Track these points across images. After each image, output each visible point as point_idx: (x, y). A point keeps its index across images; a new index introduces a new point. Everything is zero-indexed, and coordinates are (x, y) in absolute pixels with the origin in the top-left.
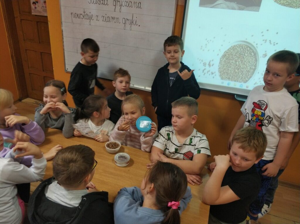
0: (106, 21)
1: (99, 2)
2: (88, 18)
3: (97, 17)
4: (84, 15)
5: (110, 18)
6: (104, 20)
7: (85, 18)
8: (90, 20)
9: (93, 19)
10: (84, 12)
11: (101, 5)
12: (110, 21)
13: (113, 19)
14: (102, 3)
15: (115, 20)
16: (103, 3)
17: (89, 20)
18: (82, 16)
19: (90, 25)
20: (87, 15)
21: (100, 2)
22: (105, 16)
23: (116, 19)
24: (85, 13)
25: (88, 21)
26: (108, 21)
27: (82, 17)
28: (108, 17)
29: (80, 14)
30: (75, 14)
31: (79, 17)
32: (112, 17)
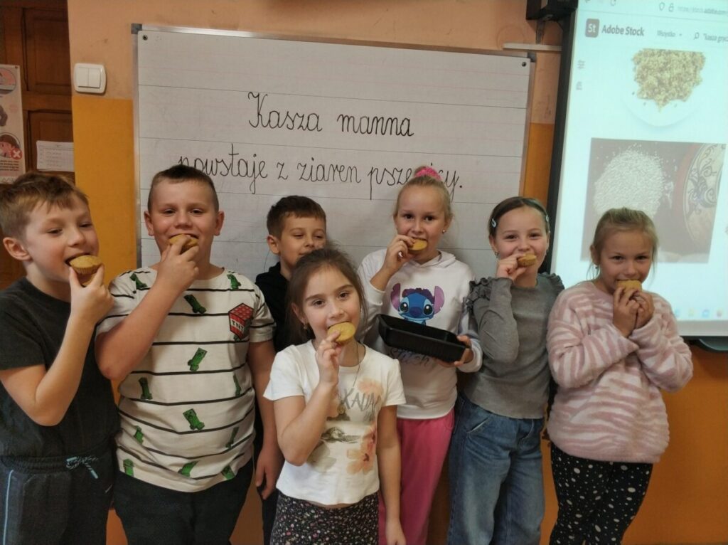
0: (314, 178)
1: (289, 122)
2: (247, 174)
3: (280, 166)
4: (232, 164)
5: (326, 169)
6: (306, 176)
7: (235, 172)
8: (255, 178)
9: (264, 175)
10: (232, 155)
11: (297, 132)
12: (326, 178)
13: (337, 172)
14: (301, 126)
15: (343, 174)
16: (304, 125)
17: (253, 178)
18: (221, 167)
19: (254, 194)
20: (242, 162)
21: (293, 122)
22: (310, 163)
23: (346, 170)
24: (236, 158)
25: (248, 180)
26: (320, 177)
27: (225, 171)
28: (321, 168)
29: (217, 162)
30: (195, 161)
31: (212, 170)
32: (335, 167)
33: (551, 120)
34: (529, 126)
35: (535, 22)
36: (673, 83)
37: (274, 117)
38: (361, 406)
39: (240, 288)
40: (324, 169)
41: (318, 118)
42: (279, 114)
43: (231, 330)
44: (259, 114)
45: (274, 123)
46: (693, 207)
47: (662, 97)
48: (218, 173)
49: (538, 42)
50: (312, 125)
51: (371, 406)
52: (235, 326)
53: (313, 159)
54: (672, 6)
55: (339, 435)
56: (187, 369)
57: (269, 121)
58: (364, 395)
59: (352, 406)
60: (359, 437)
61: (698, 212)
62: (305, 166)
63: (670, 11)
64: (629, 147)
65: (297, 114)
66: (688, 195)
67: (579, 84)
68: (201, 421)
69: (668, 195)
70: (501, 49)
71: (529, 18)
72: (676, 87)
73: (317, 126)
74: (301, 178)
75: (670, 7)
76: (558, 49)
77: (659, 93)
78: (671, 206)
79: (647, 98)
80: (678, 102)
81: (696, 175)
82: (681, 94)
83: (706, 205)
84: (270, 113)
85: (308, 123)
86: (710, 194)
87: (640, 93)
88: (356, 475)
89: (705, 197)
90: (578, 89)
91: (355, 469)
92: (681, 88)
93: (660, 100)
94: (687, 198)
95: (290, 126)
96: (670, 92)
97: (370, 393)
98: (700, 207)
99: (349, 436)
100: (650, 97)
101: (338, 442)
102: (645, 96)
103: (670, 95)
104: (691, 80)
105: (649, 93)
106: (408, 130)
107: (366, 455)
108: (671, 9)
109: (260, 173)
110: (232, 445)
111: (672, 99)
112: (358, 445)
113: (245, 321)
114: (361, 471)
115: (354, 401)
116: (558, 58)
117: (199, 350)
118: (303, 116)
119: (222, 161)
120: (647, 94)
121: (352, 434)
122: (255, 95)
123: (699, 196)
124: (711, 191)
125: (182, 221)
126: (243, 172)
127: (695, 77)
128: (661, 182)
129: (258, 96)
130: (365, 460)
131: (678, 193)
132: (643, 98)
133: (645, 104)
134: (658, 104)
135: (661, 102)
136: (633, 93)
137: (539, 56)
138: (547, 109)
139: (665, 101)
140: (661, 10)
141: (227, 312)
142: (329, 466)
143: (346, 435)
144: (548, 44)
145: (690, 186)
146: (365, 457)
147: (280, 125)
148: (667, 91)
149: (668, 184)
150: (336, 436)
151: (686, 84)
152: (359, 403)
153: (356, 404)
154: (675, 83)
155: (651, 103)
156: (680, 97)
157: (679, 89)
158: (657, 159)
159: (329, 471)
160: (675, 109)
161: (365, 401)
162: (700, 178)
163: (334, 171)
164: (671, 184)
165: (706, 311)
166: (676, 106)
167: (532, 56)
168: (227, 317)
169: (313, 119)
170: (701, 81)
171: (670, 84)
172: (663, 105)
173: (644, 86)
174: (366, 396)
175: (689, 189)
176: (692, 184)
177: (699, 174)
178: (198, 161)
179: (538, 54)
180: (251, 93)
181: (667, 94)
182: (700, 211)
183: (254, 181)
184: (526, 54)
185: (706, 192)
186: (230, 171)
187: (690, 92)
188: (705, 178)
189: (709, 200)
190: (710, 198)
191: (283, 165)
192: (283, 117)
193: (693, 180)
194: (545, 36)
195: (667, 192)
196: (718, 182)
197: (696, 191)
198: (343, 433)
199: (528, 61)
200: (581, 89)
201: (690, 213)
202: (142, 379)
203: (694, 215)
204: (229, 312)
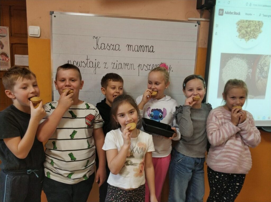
0: (118, 68)
1: (108, 47)
2: (93, 66)
3: (105, 64)
4: (87, 63)
5: (122, 64)
6: (115, 67)
7: (88, 66)
9: (99, 67)
10: (87, 59)
11: (111, 51)
13: (126, 66)
14: (113, 49)
15: (129, 67)
16: (114, 48)
17: (95, 68)
18: (83, 64)
19: (95, 74)
20: (91, 62)
21: (110, 47)
23: (129, 65)
24: (89, 61)
25: (93, 69)
26: (120, 67)
27: (84, 65)
28: (120, 64)
29: (82, 62)
30: (74, 62)
31: (80, 65)
32: (125, 64)
33: (206, 46)
34: (198, 49)
35: (200, 10)
36: (251, 33)
37: (103, 45)
38: (138, 152)
39: (90, 108)
40: (121, 64)
41: (119, 46)
42: (104, 44)
43: (86, 124)
44: (97, 44)
45: (103, 48)
46: (259, 78)
47: (247, 38)
48: (82, 66)
49: (201, 17)
50: (117, 48)
51: (142, 152)
52: (88, 122)
53: (117, 61)
54: (251, 4)
55: (131, 163)
56: (70, 138)
57: (101, 47)
58: (140, 148)
59: (135, 152)
60: (138, 164)
61: (261, 80)
62: (114, 63)
63: (250, 6)
64: (235, 56)
65: (111, 44)
66: (257, 74)
67: (216, 33)
68: (75, 157)
69: (250, 74)
70: (187, 20)
71: (197, 9)
72: (252, 34)
73: (119, 49)
74: (113, 68)
75: (250, 4)
76: (208, 20)
77: (246, 36)
78: (251, 78)
79: (241, 38)
80: (253, 39)
81: (260, 67)
82: (254, 36)
83: (264, 78)
84: (101, 44)
85: (115, 48)
86: (266, 74)
87: (239, 36)
88: (137, 178)
89: (263, 74)
90: (216, 35)
91: (136, 175)
92: (254, 34)
93: (246, 39)
94: (257, 76)
95: (109, 49)
96: (250, 36)
97: (142, 147)
98: (261, 78)
99: (134, 163)
100: (243, 38)
101: (130, 166)
102: (241, 37)
103: (250, 37)
104: (258, 31)
105: (243, 36)
106: (153, 50)
107: (141, 170)
108: (250, 5)
109: (98, 66)
110: (87, 167)
111: (251, 38)
112: (138, 167)
113: (91, 120)
114: (139, 176)
115: (136, 150)
116: (208, 23)
117: (74, 131)
118: (114, 45)
119: (84, 62)
120: (242, 37)
121: (135, 163)
122: (96, 37)
123: (261, 74)
124: (266, 73)
125: (67, 84)
126: (91, 66)
127: (260, 30)
128: (247, 69)
129: (97, 38)
130: (140, 172)
131: (254, 73)
132: (240, 38)
133: (241, 40)
134: (246, 40)
135: (247, 40)
136: (237, 36)
137: (202, 23)
138: (204, 42)
139: (248, 39)
140: (247, 5)
141: (85, 117)
142: (127, 174)
143: (133, 163)
144: (205, 18)
145: (258, 70)
146: (140, 171)
147: (105, 48)
148: (249, 35)
149: (250, 70)
150: (130, 164)
151: (256, 33)
152: (138, 151)
153: (137, 152)
154: (252, 32)
155: (243, 40)
156: (254, 38)
157: (253, 35)
158: (245, 61)
159: (127, 176)
160: (252, 42)
161: (140, 150)
162: (262, 68)
163: (125, 65)
164: (251, 70)
165: (264, 117)
166: (252, 41)
167: (199, 23)
168: (85, 119)
169: (117, 46)
170: (262, 31)
171: (250, 33)
172: (248, 41)
173: (241, 33)
174: (140, 149)
175: (257, 72)
176: (259, 70)
177: (261, 66)
178: (75, 62)
179: (201, 22)
180: (94, 37)
181: (249, 37)
182: (262, 80)
183: (95, 69)
184: (196, 22)
185: (264, 73)
186: (86, 65)
187: (258, 36)
188: (264, 68)
189: (265, 76)
190: (266, 75)
191: (106, 63)
192: (106, 45)
193: (259, 69)
194: (204, 15)
195: (249, 73)
196: (268, 69)
197: (260, 72)
198: (132, 162)
199: (197, 24)
200: (217, 35)
201: (258, 80)
202: (53, 142)
203: (259, 82)
204: (86, 117)
